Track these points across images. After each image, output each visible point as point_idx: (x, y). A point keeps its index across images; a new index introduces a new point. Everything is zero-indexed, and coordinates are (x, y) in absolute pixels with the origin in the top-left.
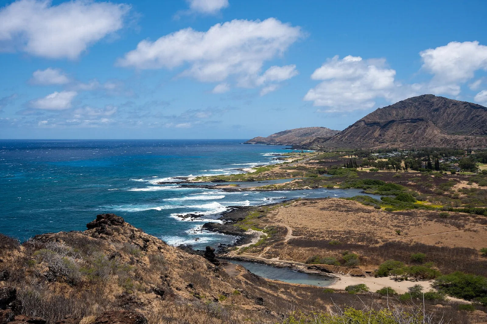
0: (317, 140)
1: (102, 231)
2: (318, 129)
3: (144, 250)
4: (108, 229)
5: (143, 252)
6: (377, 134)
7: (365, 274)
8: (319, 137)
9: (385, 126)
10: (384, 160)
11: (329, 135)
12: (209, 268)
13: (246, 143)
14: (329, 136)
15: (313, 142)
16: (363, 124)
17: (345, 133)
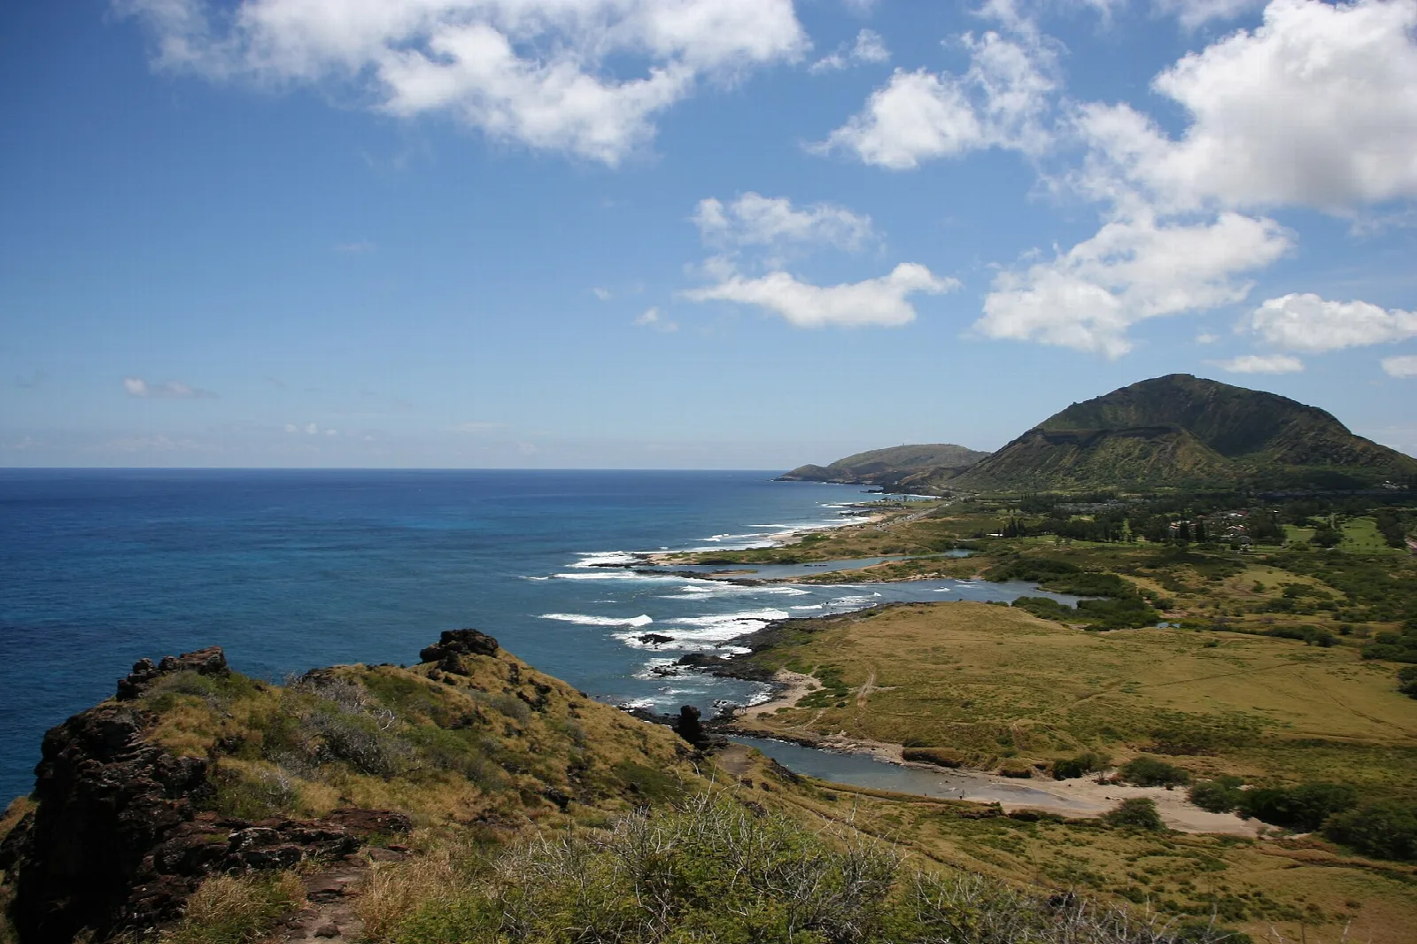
0: (938, 473)
1: (451, 666)
2: (942, 449)
3: (538, 711)
4: (462, 660)
5: (536, 714)
6: (1067, 461)
7: (1033, 769)
8: (942, 466)
9: (1087, 444)
10: (1086, 518)
11: (964, 462)
12: (681, 752)
13: (781, 480)
14: (965, 465)
15: (930, 477)
16: (1039, 437)
17: (1000, 456)
